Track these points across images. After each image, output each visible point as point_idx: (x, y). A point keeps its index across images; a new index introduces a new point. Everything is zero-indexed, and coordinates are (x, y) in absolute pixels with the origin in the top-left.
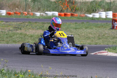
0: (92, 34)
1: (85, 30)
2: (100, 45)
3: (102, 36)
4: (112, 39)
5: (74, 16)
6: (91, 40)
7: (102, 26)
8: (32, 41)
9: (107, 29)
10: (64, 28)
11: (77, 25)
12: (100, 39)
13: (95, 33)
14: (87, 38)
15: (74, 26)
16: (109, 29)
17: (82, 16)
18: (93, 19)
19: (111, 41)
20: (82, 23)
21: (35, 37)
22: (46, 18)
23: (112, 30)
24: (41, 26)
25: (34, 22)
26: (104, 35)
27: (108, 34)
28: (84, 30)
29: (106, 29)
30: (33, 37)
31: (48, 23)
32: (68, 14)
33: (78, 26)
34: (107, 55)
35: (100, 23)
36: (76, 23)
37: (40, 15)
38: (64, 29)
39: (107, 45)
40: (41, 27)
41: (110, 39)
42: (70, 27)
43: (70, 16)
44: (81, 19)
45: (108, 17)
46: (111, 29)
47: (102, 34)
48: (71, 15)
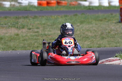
0: (91, 32)
1: (81, 26)
2: (106, 48)
3: (106, 34)
4: (121, 38)
5: (61, 4)
6: (90, 41)
7: (105, 19)
8: (2, 45)
9: (113, 23)
10: (48, 23)
11: (67, 18)
12: (105, 39)
13: (96, 29)
14: (84, 37)
15: (63, 21)
16: (115, 23)
17: (73, 4)
18: (90, 9)
19: (120, 40)
20: (74, 15)
21: (7, 39)
22: (20, 10)
23: (120, 24)
24: (14, 22)
25: (3, 16)
26: (109, 33)
27: (115, 30)
28: (78, 26)
29: (111, 23)
30: (3, 40)
31: (25, 18)
32: (52, 1)
33: (70, 20)
34: (120, 63)
35: (102, 14)
36: (66, 16)
37: (11, 5)
38: (49, 26)
39: (116, 48)
40: (14, 25)
41: (118, 39)
42: (58, 21)
43: (55, 5)
44: (73, 10)
45: (113, 4)
46: (119, 22)
47: (107, 31)
48: (56, 3)
